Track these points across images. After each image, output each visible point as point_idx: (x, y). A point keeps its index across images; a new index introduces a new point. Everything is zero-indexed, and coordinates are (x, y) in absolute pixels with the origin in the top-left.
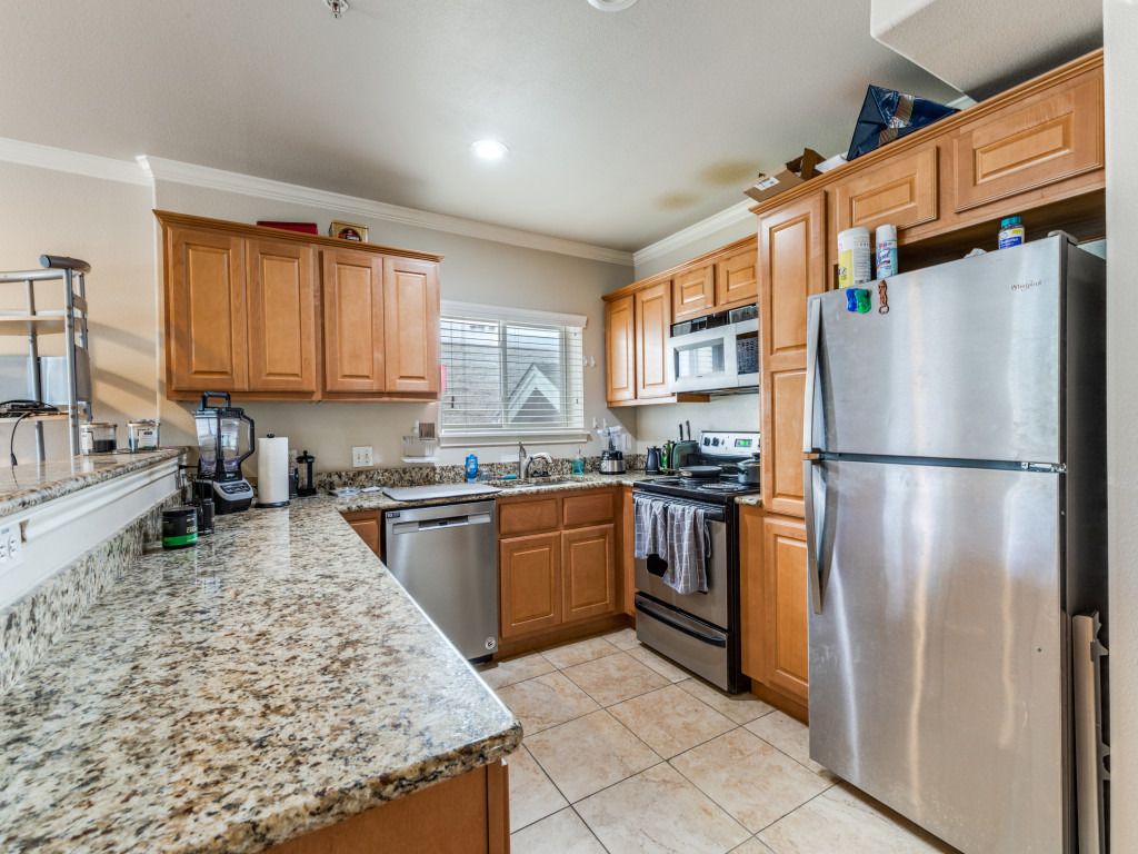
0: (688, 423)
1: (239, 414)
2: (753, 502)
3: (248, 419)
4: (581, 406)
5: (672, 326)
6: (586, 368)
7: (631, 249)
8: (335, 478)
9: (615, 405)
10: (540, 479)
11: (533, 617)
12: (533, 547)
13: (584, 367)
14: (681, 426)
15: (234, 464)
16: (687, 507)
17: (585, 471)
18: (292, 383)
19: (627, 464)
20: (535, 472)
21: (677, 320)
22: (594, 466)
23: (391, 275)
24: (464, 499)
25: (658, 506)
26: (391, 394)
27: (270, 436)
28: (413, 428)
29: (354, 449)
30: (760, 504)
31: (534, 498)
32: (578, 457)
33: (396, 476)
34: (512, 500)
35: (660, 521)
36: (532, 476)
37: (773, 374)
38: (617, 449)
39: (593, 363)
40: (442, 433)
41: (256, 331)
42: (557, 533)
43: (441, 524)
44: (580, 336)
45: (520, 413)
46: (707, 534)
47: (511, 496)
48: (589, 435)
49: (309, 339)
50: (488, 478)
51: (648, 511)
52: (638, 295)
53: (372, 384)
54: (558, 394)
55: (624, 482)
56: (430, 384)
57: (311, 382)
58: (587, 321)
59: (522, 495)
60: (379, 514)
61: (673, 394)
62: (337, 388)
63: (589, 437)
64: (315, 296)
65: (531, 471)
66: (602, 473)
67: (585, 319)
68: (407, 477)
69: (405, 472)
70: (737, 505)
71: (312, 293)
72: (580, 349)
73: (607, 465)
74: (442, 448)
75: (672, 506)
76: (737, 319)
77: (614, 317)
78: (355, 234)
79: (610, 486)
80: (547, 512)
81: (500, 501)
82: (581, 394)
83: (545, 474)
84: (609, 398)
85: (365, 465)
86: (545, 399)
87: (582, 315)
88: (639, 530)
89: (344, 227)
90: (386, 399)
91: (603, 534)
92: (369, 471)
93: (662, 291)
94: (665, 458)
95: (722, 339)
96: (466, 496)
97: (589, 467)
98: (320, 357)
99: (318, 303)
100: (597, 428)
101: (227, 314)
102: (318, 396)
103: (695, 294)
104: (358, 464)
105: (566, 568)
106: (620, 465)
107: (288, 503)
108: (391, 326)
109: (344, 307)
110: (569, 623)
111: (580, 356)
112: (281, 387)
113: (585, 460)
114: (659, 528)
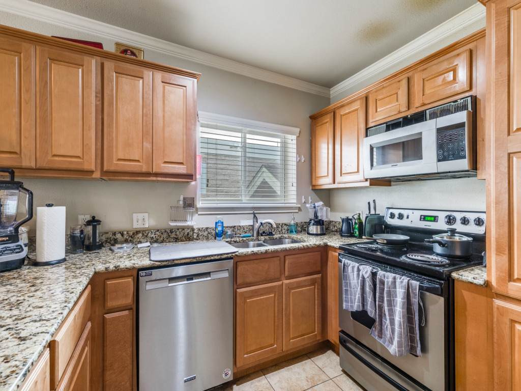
0: (374, 201)
1: (19, 186)
2: (480, 281)
3: (27, 190)
4: (294, 188)
5: (367, 129)
6: (298, 162)
7: (329, 84)
8: (119, 236)
9: (317, 188)
10: (267, 237)
11: (261, 348)
12: (262, 295)
13: (298, 163)
14: (369, 203)
15: (11, 229)
16: (398, 276)
17: (297, 232)
18: (73, 163)
19: (325, 228)
20: (264, 232)
21: (371, 125)
22: (303, 228)
23: (159, 86)
24: (208, 259)
25: (367, 270)
26: (157, 175)
27: (49, 205)
28: (179, 201)
29: (134, 214)
30: (487, 284)
31: (264, 256)
32: (292, 223)
33: (165, 235)
34: (247, 258)
35: (368, 283)
36: (262, 235)
37: (509, 154)
38: (320, 218)
39: (303, 160)
40: (200, 204)
41: (44, 120)
42: (280, 283)
43: (188, 280)
44: (295, 142)
45: (256, 192)
46: (421, 304)
47: (246, 255)
48: (299, 207)
49: (89, 130)
50: (231, 236)
51: (356, 273)
52: (337, 111)
53: (141, 166)
54: (279, 184)
55: (329, 244)
56: (187, 168)
57: (90, 163)
58: (300, 132)
59: (254, 254)
60: (135, 273)
61: (366, 180)
62: (113, 168)
63: (299, 209)
64: (96, 96)
65: (261, 232)
66: (309, 234)
67: (298, 130)
68: (173, 235)
69: (171, 232)
70: (453, 280)
71: (94, 94)
72: (295, 151)
73: (313, 229)
74: (199, 215)
75: (380, 273)
76: (434, 116)
77: (319, 130)
78: (133, 54)
79: (319, 246)
80: (272, 267)
81: (237, 259)
82: (295, 180)
83: (271, 234)
84: (314, 183)
85: (142, 226)
86: (271, 187)
87: (297, 127)
88: (346, 286)
89: (124, 48)
90: (154, 178)
91: (313, 282)
92: (145, 231)
93: (357, 105)
94: (357, 226)
95: (421, 133)
96: (209, 256)
97: (299, 229)
98: (99, 144)
99: (99, 103)
100: (305, 203)
101: (17, 104)
102: (97, 175)
103: (389, 103)
104: (137, 225)
105: (286, 309)
106: (322, 229)
107: (64, 260)
108: (158, 124)
109: (120, 105)
110: (287, 351)
111: (295, 155)
112: (64, 166)
113: (297, 224)
114: (368, 289)
